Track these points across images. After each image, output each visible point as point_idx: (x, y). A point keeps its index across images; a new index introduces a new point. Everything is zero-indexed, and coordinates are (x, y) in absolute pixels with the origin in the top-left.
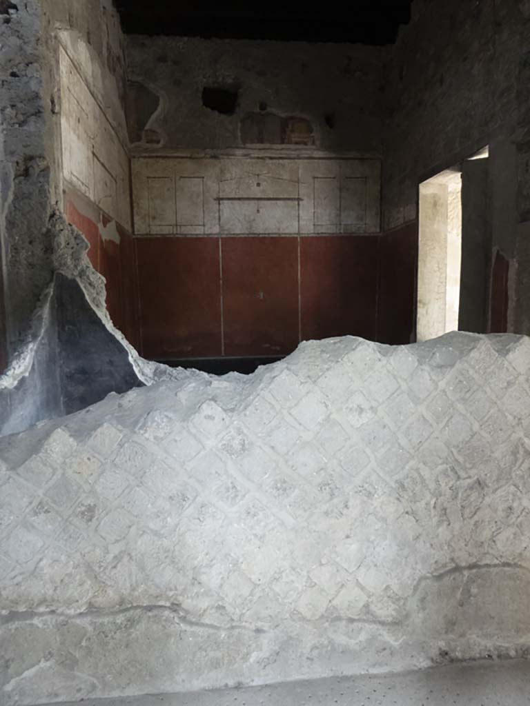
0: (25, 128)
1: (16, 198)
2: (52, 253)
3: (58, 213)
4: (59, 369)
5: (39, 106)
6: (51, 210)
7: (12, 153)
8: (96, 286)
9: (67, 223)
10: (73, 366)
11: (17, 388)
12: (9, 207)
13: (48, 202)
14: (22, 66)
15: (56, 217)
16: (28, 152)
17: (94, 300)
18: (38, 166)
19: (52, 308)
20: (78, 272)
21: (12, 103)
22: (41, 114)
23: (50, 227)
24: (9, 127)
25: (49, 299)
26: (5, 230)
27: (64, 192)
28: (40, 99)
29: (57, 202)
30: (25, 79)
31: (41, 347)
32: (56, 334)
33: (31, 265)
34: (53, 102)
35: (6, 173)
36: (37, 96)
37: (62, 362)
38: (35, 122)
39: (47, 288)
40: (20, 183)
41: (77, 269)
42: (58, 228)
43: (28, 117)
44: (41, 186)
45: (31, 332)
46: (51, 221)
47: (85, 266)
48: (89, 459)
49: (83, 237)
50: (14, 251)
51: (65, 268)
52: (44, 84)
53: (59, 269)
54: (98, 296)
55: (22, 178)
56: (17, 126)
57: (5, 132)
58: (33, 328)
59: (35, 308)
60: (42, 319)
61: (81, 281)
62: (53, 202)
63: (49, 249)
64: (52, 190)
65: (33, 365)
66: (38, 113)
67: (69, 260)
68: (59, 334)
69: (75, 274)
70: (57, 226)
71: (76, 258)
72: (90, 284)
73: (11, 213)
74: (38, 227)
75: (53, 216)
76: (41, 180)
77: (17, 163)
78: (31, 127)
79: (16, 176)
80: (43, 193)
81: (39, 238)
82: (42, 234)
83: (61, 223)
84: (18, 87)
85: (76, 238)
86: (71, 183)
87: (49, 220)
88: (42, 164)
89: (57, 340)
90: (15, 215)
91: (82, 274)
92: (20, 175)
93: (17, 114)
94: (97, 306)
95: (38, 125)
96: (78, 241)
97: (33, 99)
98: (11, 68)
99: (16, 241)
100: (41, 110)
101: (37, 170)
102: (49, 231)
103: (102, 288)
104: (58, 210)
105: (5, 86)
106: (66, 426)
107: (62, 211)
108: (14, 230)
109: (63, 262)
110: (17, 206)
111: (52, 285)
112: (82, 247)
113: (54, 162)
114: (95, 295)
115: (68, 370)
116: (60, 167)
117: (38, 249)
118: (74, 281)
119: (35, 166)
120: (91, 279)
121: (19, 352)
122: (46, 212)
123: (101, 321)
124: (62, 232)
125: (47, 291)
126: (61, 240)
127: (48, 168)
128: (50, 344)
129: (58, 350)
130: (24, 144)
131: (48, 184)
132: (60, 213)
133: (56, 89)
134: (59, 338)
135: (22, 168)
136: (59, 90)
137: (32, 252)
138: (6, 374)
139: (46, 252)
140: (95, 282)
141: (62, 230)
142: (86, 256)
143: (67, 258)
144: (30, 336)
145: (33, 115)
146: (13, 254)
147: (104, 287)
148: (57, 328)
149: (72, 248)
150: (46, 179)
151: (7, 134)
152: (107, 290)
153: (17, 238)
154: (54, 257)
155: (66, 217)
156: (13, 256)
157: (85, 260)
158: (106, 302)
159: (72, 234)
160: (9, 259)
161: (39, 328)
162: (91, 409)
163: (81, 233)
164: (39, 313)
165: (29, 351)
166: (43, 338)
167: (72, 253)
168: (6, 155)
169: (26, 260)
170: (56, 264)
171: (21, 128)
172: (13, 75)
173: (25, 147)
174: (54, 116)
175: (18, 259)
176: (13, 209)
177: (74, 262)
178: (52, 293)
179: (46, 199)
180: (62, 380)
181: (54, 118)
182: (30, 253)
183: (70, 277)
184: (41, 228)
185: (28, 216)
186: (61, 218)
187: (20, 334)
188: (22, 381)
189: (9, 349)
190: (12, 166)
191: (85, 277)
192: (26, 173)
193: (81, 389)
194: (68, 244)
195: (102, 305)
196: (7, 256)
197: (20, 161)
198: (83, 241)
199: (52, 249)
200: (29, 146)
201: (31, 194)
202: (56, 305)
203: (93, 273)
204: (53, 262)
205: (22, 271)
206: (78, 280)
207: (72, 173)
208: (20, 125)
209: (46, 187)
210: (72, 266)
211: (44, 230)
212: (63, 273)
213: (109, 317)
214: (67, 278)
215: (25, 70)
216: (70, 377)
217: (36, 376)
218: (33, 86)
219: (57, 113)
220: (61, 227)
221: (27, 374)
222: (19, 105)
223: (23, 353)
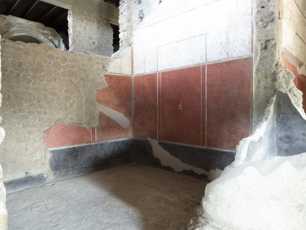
0: (266, 28)
1: (261, 59)
2: (276, 81)
3: (279, 63)
4: (275, 135)
5: (273, 17)
6: (277, 62)
7: (260, 40)
8: (297, 96)
9: (284, 67)
10: (283, 134)
11: (259, 141)
12: (257, 64)
13: (275, 59)
14: (266, 3)
15: (278, 65)
16: (267, 38)
17: (296, 103)
18: (271, 43)
19: (274, 106)
20: (288, 90)
21: (261, 20)
22: (274, 21)
23: (275, 70)
24: (260, 30)
25: (273, 102)
26: (255, 73)
27: (282, 53)
28: (274, 14)
29: (279, 58)
30: (268, 7)
31: (269, 124)
32: (276, 118)
33: (265, 88)
34: (279, 14)
35: (257, 49)
36: (273, 13)
37: (277, 132)
38: (271, 25)
39: (272, 97)
40: (263, 52)
41: (288, 88)
42: (279, 70)
43: (268, 23)
44: (272, 52)
45: (264, 117)
46: (276, 67)
47: (292, 87)
49: (292, 73)
50: (258, 82)
51: (282, 88)
52: (276, 7)
53: (279, 89)
54: (298, 101)
55: (264, 50)
56: (263, 28)
57: (257, 32)
58: (266, 115)
59: (266, 106)
60: (270, 111)
61: (290, 94)
62: (277, 59)
63: (274, 80)
64: (277, 53)
65: (265, 132)
66: (273, 20)
67: (284, 84)
68: (277, 118)
69: (287, 91)
70: (279, 69)
71: (287, 83)
72: (294, 95)
73: (258, 66)
74: (270, 71)
75: (276, 65)
76: (273, 49)
77: (262, 44)
78: (269, 27)
79: (261, 50)
80: (273, 55)
81: (270, 76)
82: (272, 73)
83: (281, 68)
84: (264, 12)
85: (288, 74)
86: (285, 49)
87: (275, 67)
88: (273, 42)
89: (276, 121)
90: (260, 66)
91: (290, 91)
92: (263, 49)
93: (263, 23)
94: (298, 106)
95: (272, 26)
96: (289, 75)
97: (271, 15)
98: (262, 5)
99: (260, 77)
100: (274, 19)
101: (271, 45)
102: (275, 72)
103: (300, 97)
104: (279, 62)
105: (259, 13)
106: (289, 161)
107: (281, 62)
108: (259, 73)
109: (281, 85)
110: (261, 62)
111: (275, 96)
112: (291, 78)
113: (278, 41)
114: (297, 100)
115: (280, 136)
116: (281, 42)
117: (269, 80)
118: (286, 94)
119: (270, 44)
120: (295, 93)
121: (259, 125)
122: (274, 64)
123: (299, 113)
124: (281, 72)
125: (273, 99)
126: (281, 75)
127: (275, 44)
128: (272, 123)
129: (276, 126)
130: (266, 35)
131: (276, 51)
132: (280, 63)
133: (281, 8)
134: (277, 120)
135: (264, 45)
136: (282, 8)
137: (266, 82)
138: (254, 134)
139: (272, 81)
140: (297, 94)
141: (281, 71)
142: (293, 82)
143: (283, 83)
144: (264, 119)
145: (270, 22)
146: (258, 83)
147: (302, 97)
148: (276, 116)
149: (286, 79)
150: (275, 49)
151: (258, 33)
153: (260, 76)
154: (276, 84)
155: (283, 64)
156: (257, 84)
157: (292, 84)
158: (303, 103)
159: (286, 72)
160: (256, 85)
161: (268, 115)
163: (290, 71)
164: (269, 109)
165: (264, 125)
166: (270, 120)
167: (286, 81)
168: (257, 41)
169: (263, 85)
170: (277, 86)
171: (264, 29)
172: (263, 7)
173: (266, 36)
174: (280, 20)
175: (260, 85)
176: (259, 64)
177: (286, 85)
178: (275, 100)
179: (274, 58)
180: (277, 140)
181: (280, 21)
182: (265, 82)
183: (284, 92)
184: (271, 71)
185: (265, 66)
186: (281, 65)
187: (258, 118)
188: (261, 138)
189: (254, 124)
190: (260, 46)
191: (292, 92)
192: (266, 48)
193: (286, 146)
194: (284, 77)
195: (300, 105)
196: (255, 84)
197: (263, 43)
198: (292, 75)
199: (276, 80)
200: (267, 36)
201: (267, 56)
202: (276, 105)
203: (296, 90)
204: (276, 86)
205: (261, 90)
206: (288, 93)
207: (286, 44)
208: (264, 27)
209: (275, 52)
210: (285, 87)
211: (272, 71)
213: (304, 111)
214: (282, 93)
215: (268, 4)
216: (281, 139)
217: (266, 136)
218: (271, 9)
219: (281, 18)
220: (281, 69)
221: (262, 136)
222: (264, 19)
223: (261, 126)
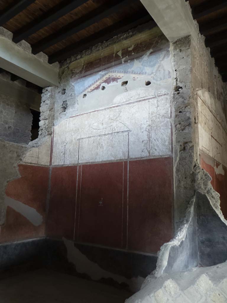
0: (184, 131)
1: (180, 160)
2: (195, 182)
3: (197, 165)
4: (197, 238)
5: (190, 122)
6: (195, 164)
7: (179, 142)
8: (215, 198)
9: (201, 169)
10: (204, 237)
11: (180, 246)
12: (177, 164)
13: (193, 161)
14: (183, 108)
15: (197, 166)
16: (185, 141)
17: (214, 205)
18: (189, 145)
19: (194, 208)
20: (206, 191)
21: (179, 123)
22: (190, 125)
23: (194, 171)
24: (178, 132)
25: (193, 203)
26: (175, 173)
27: (200, 155)
28: (190, 119)
29: (197, 160)
30: (185, 113)
31: (190, 226)
32: (196, 220)
33: (185, 188)
34: (195, 119)
35: (176, 150)
36: (189, 118)
37: (198, 234)
38: (188, 128)
39: (192, 199)
40: (182, 153)
41: (206, 190)
42: (197, 171)
43: (186, 127)
44: (190, 154)
45: (185, 219)
46: (194, 168)
47: (210, 188)
48: (219, 295)
49: (209, 174)
50: (179, 181)
51: (201, 189)
52: (192, 113)
53: (198, 190)
54: (216, 203)
55: (183, 151)
56: (181, 131)
57: (176, 134)
58: (187, 217)
59: (187, 208)
60: (191, 213)
61: (208, 196)
62: (195, 160)
63: (193, 181)
64: (195, 155)
65: (187, 235)
66: (189, 125)
67: (202, 186)
68: (198, 220)
69: (205, 192)
70: (197, 170)
71: (205, 185)
72: (212, 197)
73: (178, 166)
74: (189, 171)
75: (195, 166)
76: (191, 151)
77: (181, 145)
78: (186, 131)
79: (180, 151)
80: (191, 156)
81: (189, 176)
82: (191, 174)
83: (199, 169)
84: (182, 116)
85: (205, 175)
86: (202, 151)
87: (193, 168)
88: (191, 145)
89: (197, 223)
90: (180, 166)
91: (208, 192)
92: (182, 150)
93: (181, 126)
94: (216, 208)
95: (189, 129)
96: (206, 177)
97: (188, 119)
98: (180, 110)
99: (180, 177)
100: (190, 123)
101: (189, 148)
102: (193, 173)
103: (218, 199)
104: (197, 163)
105: (177, 117)
106: (207, 273)
107: (199, 163)
108: (179, 173)
109: (200, 186)
110: (180, 163)
111: (195, 197)
112: (208, 179)
113: (196, 143)
114: (215, 202)
115: (202, 239)
116: (198, 145)
117: (189, 181)
118: (205, 195)
119: (188, 146)
120: (213, 195)
121: (180, 228)
122: (192, 165)
123: (218, 216)
124: (199, 173)
125: (193, 200)
126: (199, 176)
127: (193, 146)
128: (193, 225)
129: (197, 228)
130: (184, 137)
131: (193, 153)
132: (198, 164)
133: (196, 114)
134: (198, 222)
135: (183, 147)
136: (197, 114)
137: (186, 182)
138: (175, 238)
139: (192, 182)
140: (215, 196)
141: (199, 172)
142: (210, 183)
143: (201, 184)
144: (185, 221)
145: (187, 126)
146: (178, 183)
148: (196, 217)
149: (204, 180)
150: (192, 151)
151: (177, 135)
152: (220, 200)
153: (180, 176)
154: (195, 184)
155: (200, 166)
156: (178, 184)
157: (210, 186)
158: (220, 206)
159: (204, 173)
160: (176, 185)
161: (189, 217)
162: (219, 266)
163: (207, 173)
164: (189, 210)
165: (185, 228)
166: (191, 222)
167: (204, 182)
168: (177, 143)
169: (183, 185)
170: (196, 187)
171: (182, 132)
172: (180, 112)
173: (184, 139)
174: (196, 124)
175: (180, 185)
176: (179, 164)
177: (204, 186)
178: (195, 201)
179: (192, 159)
180: (199, 244)
181: (196, 125)
182: (185, 183)
183: (203, 193)
184: (190, 172)
185: (185, 167)
186: (198, 166)
187: (180, 219)
188: (182, 242)
189: (176, 226)
190: (179, 147)
191: (210, 194)
192: (184, 149)
193: (208, 250)
194: (202, 178)
195: (218, 208)
196: (176, 184)
197: (182, 144)
198: (209, 176)
199: (195, 181)
200: (185, 138)
201: (186, 157)
202: (196, 207)
203: (214, 192)
204: (195, 186)
205: (182, 190)
206: (207, 195)
207: (203, 146)
208: (182, 130)
209: (192, 154)
210: (204, 188)
211: (191, 172)
212: (200, 191)
213: (222, 213)
214: (201, 194)
215: (185, 109)
216: (203, 242)
217: (188, 240)
218: (188, 115)
219: (197, 123)
220: (199, 171)
221: (184, 239)
222: (182, 123)
223: (182, 229)
